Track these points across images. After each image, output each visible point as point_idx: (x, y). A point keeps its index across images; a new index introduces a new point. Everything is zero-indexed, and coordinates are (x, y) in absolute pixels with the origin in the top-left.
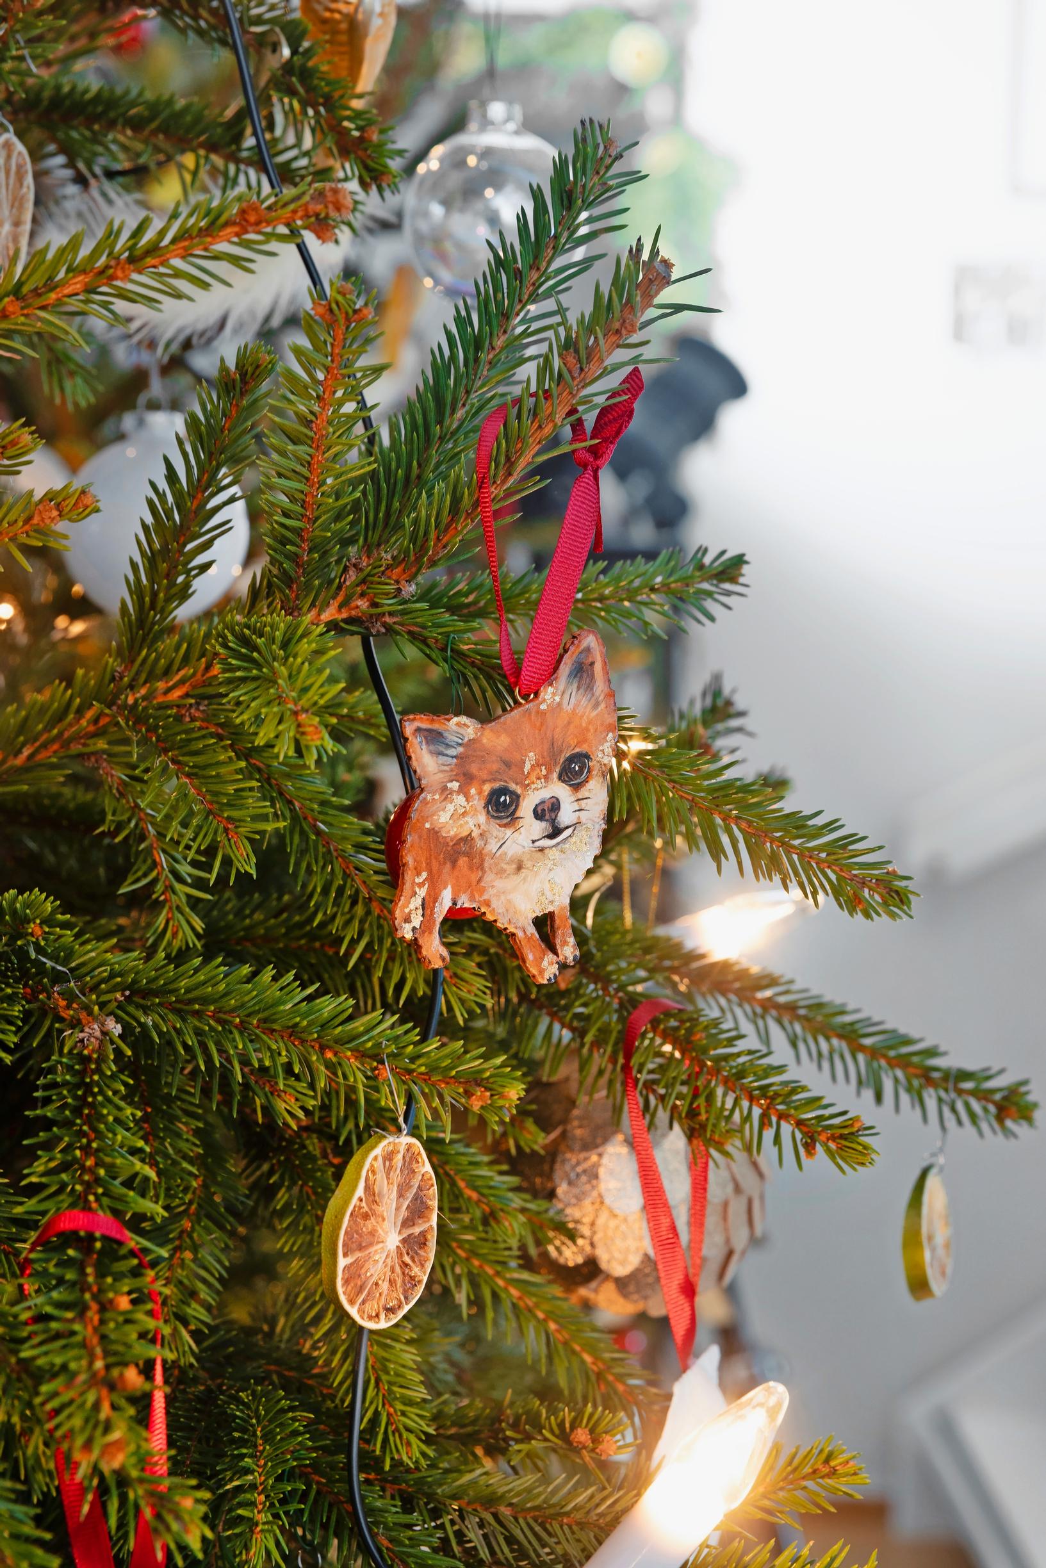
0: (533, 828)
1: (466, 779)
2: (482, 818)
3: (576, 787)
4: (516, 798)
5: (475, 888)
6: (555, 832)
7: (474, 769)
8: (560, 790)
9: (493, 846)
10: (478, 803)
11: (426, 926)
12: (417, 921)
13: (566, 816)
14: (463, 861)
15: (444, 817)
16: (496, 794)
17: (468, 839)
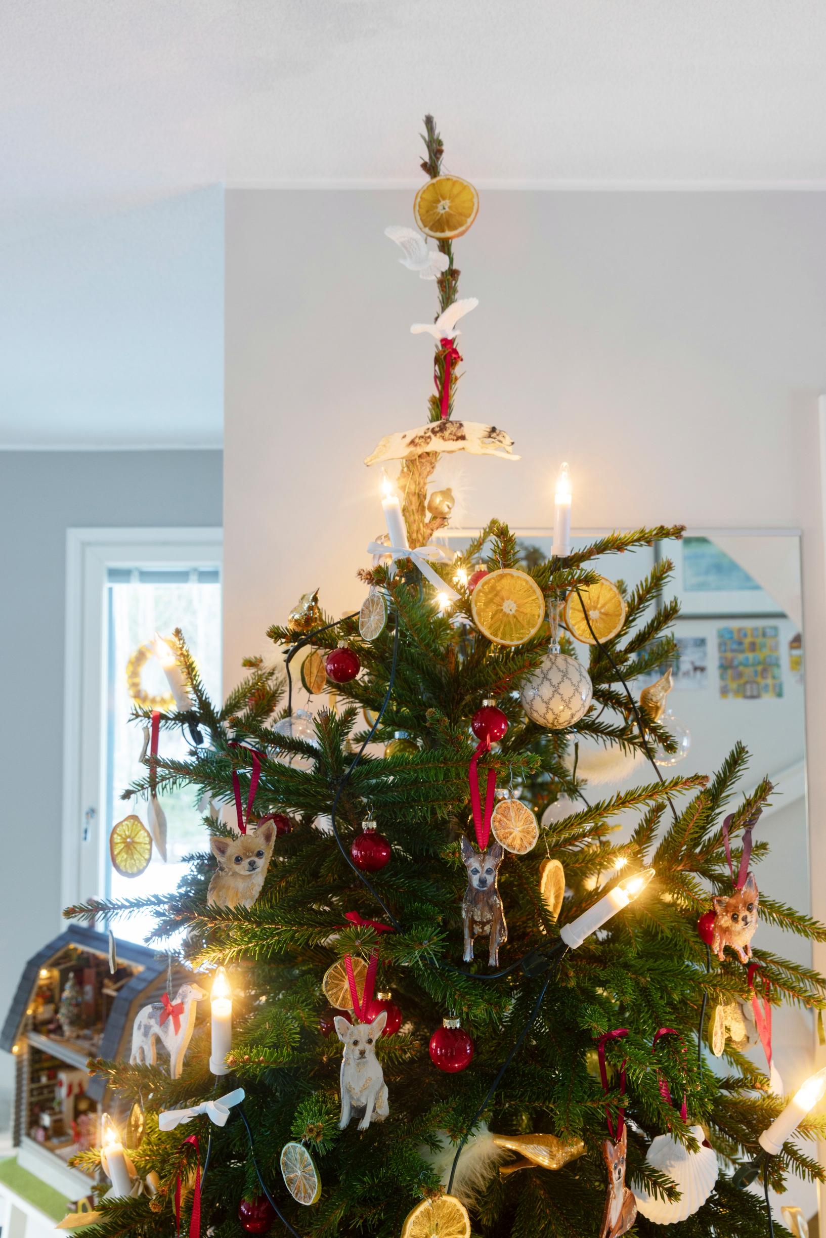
0: (741, 923)
1: (727, 912)
2: (731, 921)
3: (750, 912)
4: (738, 916)
5: (730, 940)
6: (746, 924)
7: (729, 909)
8: (747, 913)
9: (733, 929)
10: (730, 918)
11: (720, 950)
12: (718, 949)
13: (749, 919)
14: (727, 933)
15: (722, 922)
16: (733, 915)
17: (728, 927)
